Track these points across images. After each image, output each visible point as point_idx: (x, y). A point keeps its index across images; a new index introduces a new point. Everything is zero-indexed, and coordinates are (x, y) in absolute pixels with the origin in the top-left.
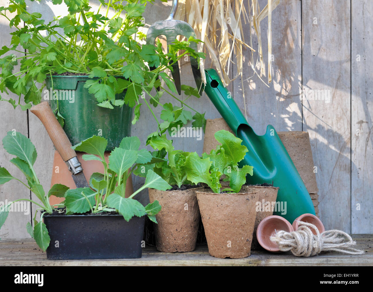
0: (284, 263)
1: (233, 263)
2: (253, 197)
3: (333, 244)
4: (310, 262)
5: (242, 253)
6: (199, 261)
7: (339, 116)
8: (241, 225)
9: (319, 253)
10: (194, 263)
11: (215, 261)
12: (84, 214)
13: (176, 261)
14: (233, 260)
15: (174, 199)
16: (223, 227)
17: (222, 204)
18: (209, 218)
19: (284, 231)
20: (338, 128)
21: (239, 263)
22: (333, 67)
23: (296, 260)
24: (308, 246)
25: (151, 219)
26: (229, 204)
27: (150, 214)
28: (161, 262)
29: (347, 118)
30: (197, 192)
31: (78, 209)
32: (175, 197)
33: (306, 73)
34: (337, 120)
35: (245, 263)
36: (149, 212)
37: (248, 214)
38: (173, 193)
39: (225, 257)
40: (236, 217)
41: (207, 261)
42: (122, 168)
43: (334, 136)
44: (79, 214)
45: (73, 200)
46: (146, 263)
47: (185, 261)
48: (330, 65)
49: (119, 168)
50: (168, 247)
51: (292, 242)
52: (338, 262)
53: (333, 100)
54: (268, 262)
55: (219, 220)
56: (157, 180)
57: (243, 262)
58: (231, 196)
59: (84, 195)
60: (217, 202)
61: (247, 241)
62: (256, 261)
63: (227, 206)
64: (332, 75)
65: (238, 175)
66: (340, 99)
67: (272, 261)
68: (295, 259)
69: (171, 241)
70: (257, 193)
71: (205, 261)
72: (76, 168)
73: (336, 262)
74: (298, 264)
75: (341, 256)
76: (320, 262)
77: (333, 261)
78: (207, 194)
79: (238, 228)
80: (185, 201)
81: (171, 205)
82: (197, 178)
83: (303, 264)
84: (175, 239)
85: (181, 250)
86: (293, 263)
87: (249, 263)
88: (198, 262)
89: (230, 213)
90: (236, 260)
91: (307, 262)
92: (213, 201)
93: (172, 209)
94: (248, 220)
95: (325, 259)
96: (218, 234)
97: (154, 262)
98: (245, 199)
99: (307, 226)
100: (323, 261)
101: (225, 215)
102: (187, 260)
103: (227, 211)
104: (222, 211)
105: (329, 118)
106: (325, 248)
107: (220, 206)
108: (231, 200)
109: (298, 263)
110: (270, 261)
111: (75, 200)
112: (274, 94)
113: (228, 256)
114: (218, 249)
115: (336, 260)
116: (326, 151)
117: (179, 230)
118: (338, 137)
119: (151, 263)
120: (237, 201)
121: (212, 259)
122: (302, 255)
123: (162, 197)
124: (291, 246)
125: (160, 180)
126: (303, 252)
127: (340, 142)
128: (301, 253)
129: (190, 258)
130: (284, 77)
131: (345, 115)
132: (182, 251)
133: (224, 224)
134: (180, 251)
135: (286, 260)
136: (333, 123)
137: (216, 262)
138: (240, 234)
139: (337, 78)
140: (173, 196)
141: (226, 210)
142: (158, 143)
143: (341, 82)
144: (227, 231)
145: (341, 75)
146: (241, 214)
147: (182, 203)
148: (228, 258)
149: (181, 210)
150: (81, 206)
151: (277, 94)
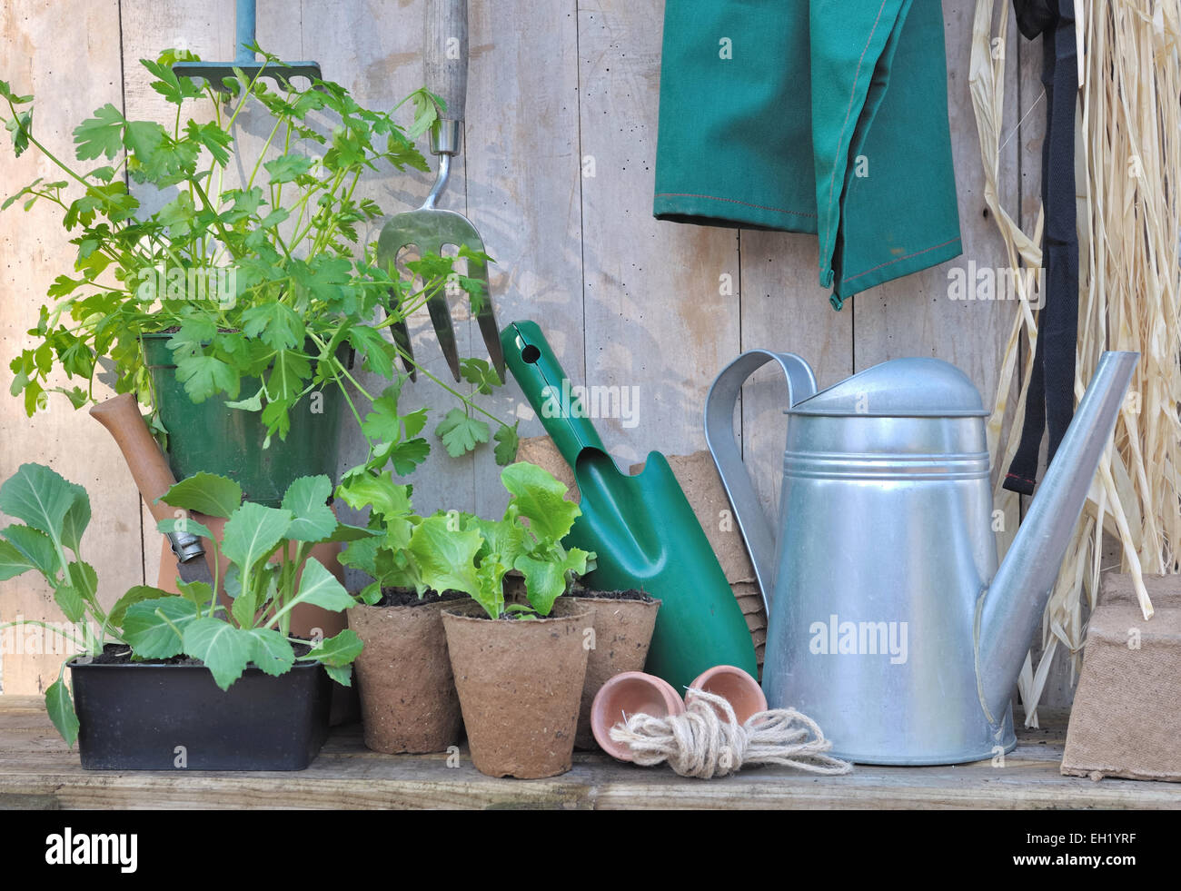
0: (645, 794)
1: (519, 791)
2: (571, 628)
3: (774, 747)
4: (710, 795)
5: (545, 766)
6: (436, 784)
8: (541, 698)
9: (737, 769)
10: (424, 789)
11: (474, 784)
12: (166, 660)
13: (380, 782)
14: (520, 783)
15: (394, 627)
16: (494, 702)
17: (491, 647)
18: (466, 678)
19: (645, 715)
21: (534, 793)
22: (810, 323)
23: (676, 787)
24: (707, 752)
25: (332, 676)
26: (507, 647)
27: (331, 662)
28: (343, 785)
30: (443, 612)
31: (153, 649)
32: (394, 621)
33: (750, 336)
35: (548, 792)
36: (327, 659)
37: (558, 670)
38: (391, 613)
39: (504, 774)
40: (525, 680)
41: (455, 783)
42: (254, 551)
44: (157, 661)
45: (143, 628)
46: (308, 786)
47: (402, 783)
48: (804, 317)
49: (244, 551)
50: (385, 740)
51: (666, 744)
52: (781, 796)
54: (606, 791)
55: (486, 684)
56: (326, 585)
57: (544, 791)
58: (511, 626)
59: (162, 616)
60: (479, 639)
61: (557, 737)
62: (576, 788)
63: (504, 651)
64: (810, 340)
65: (550, 572)
67: (615, 788)
68: (672, 784)
69: (389, 726)
70: (583, 618)
71: (452, 785)
72: (185, 547)
73: (776, 796)
74: (680, 798)
75: (792, 779)
76: (734, 795)
77: (768, 793)
78: (459, 620)
79: (533, 705)
80: (422, 632)
81: (386, 641)
82: (445, 577)
83: (693, 798)
84: (399, 723)
85: (414, 748)
86: (667, 797)
87: (558, 793)
88: (433, 786)
89: (510, 667)
90: (528, 785)
91: (702, 794)
92: (472, 637)
93: (388, 652)
94: (559, 685)
95: (747, 788)
96: (485, 718)
97: (328, 784)
98: (547, 635)
99: (708, 702)
100: (743, 792)
101: (498, 673)
102: (409, 780)
103: (501, 664)
104: (493, 661)
106: (753, 758)
107: (487, 650)
108: (513, 637)
109: (680, 795)
110: (611, 788)
111: (149, 627)
113: (509, 774)
114: (486, 755)
115: (775, 789)
117: (407, 702)
119: (319, 786)
120: (527, 639)
121: (468, 780)
122: (693, 774)
123: (367, 623)
124: (661, 753)
125: (330, 583)
126: (694, 767)
128: (690, 770)
129: (422, 775)
130: (701, 344)
132: (418, 750)
133: (497, 695)
134: (412, 751)
135: (651, 787)
137: (477, 789)
138: (538, 719)
139: (820, 346)
140: (389, 620)
141: (501, 660)
142: (363, 491)
143: (831, 356)
144: (504, 711)
145: (831, 340)
146: (538, 672)
147: (411, 636)
148: (509, 777)
149: (411, 654)
150: (161, 642)
151: (685, 383)
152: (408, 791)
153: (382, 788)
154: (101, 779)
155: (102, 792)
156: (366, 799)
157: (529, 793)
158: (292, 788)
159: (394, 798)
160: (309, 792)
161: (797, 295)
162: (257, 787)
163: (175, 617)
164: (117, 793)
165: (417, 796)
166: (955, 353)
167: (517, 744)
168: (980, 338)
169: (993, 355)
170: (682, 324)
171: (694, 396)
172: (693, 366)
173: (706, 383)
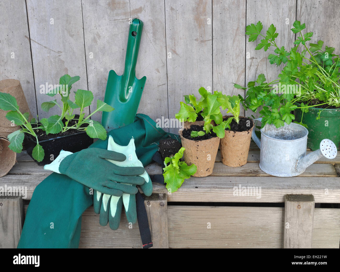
7: (238, 54)
20: (236, 62)
22: (233, 22)
29: (242, 55)
33: (215, 26)
34: (236, 57)
43: (234, 68)
48: (231, 20)
53: (233, 44)
64: (233, 26)
66: (238, 43)
105: (231, 56)
112: (193, 40)
116: (229, 77)
118: (236, 68)
127: (238, 71)
130: (200, 28)
131: (241, 54)
136: (233, 58)
139: (236, 28)
143: (239, 31)
145: (239, 26)
151: (195, 40)
161: (229, 13)
168: (284, 25)
169: (288, 31)
170: (195, 22)
171: (198, 43)
172: (198, 34)
173: (202, 40)
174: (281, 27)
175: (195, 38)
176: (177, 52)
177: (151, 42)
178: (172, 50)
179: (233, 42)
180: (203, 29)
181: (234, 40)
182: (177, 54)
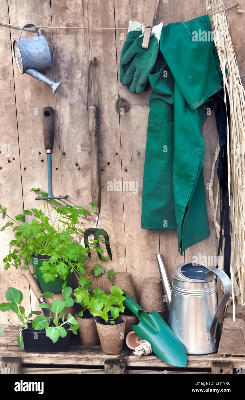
2: (121, 326)
4: (149, 358)
5: (116, 352)
8: (115, 339)
11: (102, 356)
12: (41, 331)
15: (86, 322)
16: (106, 340)
25: (74, 333)
30: (96, 321)
31: (38, 328)
32: (86, 321)
40: (112, 336)
45: (36, 324)
49: (56, 311)
50: (84, 343)
55: (104, 336)
60: (103, 328)
61: (119, 346)
63: (108, 331)
76: (153, 358)
79: (114, 341)
80: (92, 323)
81: (84, 325)
89: (109, 334)
90: (113, 356)
92: (101, 328)
93: (85, 327)
98: (116, 328)
101: (107, 335)
102: (90, 354)
104: (106, 332)
107: (104, 330)
114: (105, 350)
120: (112, 329)
123: (80, 321)
129: (92, 353)
138: (115, 343)
146: (114, 335)
147: (89, 324)
148: (109, 354)
149: (89, 327)
150: (40, 327)
151: (147, 259)
152: (89, 357)
153: (84, 357)
154: (29, 354)
155: (29, 357)
156: (82, 359)
157: (113, 358)
158: (67, 356)
159: (87, 358)
160: (70, 357)
161: (172, 240)
162: (60, 356)
163: (42, 321)
164: (32, 357)
165: (91, 358)
166: (207, 252)
167: (111, 348)
168: (212, 249)
169: (216, 253)
170: (147, 246)
171: (150, 261)
172: (149, 255)
173: (152, 258)
174: (211, 250)
175: (147, 257)
176: (134, 267)
177: (115, 260)
178: (131, 266)
179: (176, 261)
180: (153, 251)
181: (176, 259)
182: (134, 268)
